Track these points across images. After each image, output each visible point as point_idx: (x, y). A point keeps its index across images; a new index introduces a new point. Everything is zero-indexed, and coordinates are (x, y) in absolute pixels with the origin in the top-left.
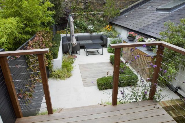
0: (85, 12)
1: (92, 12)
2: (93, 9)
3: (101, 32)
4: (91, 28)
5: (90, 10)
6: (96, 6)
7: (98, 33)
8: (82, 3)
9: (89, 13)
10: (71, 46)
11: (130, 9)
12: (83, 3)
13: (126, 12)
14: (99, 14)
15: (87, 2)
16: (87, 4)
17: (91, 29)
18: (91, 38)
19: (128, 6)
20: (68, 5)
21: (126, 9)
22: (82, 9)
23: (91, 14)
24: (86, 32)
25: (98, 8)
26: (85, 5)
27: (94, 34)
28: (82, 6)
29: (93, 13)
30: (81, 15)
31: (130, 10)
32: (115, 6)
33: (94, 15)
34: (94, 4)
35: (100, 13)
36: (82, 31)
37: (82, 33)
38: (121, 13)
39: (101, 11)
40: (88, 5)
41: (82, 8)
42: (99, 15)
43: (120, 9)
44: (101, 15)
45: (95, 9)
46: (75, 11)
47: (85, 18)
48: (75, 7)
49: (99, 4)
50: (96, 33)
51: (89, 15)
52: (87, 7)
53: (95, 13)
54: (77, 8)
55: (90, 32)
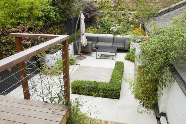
0: (114, 11)
1: (123, 10)
3: (127, 34)
5: (121, 8)
6: (129, 5)
7: (123, 35)
9: (119, 12)
11: (172, 9)
13: (167, 13)
14: (130, 14)
17: (114, 30)
18: (113, 40)
19: (171, 5)
21: (167, 8)
22: (112, 8)
23: (120, 13)
24: (110, 33)
25: (130, 7)
26: (116, 3)
27: (118, 36)
28: (112, 4)
29: (124, 12)
30: (110, 13)
31: (172, 11)
32: (153, 5)
33: (124, 15)
34: (126, 2)
35: (131, 12)
36: (105, 31)
37: (105, 33)
38: (159, 14)
39: (134, 10)
41: (112, 6)
42: (130, 15)
43: (160, 9)
44: (132, 15)
45: (126, 8)
46: (104, 9)
47: (114, 18)
48: (103, 5)
49: (132, 2)
50: (121, 36)
51: (119, 14)
52: (117, 5)
53: (126, 13)
54: (106, 6)
55: (113, 34)
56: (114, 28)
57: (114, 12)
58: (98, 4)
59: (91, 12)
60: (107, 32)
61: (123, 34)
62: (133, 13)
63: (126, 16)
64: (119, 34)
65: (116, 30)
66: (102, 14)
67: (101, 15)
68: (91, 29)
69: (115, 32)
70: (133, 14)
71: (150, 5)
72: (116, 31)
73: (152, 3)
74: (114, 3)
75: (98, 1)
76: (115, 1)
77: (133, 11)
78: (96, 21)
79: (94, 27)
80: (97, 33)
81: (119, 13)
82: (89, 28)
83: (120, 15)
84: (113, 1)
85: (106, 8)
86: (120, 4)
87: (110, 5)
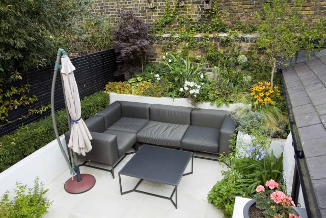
0: (200, 31)
1: (223, 31)
2: (227, 23)
3: (231, 102)
5: (217, 25)
6: (239, 14)
7: (219, 105)
8: (193, 3)
9: (211, 35)
12: (198, 3)
14: (243, 40)
15: (207, 2)
16: (208, 7)
18: (191, 120)
20: (156, 11)
22: (194, 23)
23: (217, 39)
25: (244, 21)
26: (203, 9)
27: (206, 106)
28: (193, 12)
29: (225, 35)
30: (187, 40)
32: (312, 12)
33: (225, 43)
34: (232, 7)
35: (247, 36)
36: (170, 90)
37: (171, 96)
39: (254, 30)
40: (212, 10)
41: (194, 19)
42: (243, 44)
44: (249, 44)
45: (233, 23)
46: (174, 27)
47: (199, 51)
48: (172, 17)
49: (249, 6)
50: (212, 105)
51: (212, 42)
52: (209, 17)
53: (232, 37)
54: (178, 20)
56: (192, 84)
57: (199, 35)
58: (159, 14)
59: (131, 40)
60: (176, 94)
61: (220, 100)
62: (252, 38)
63: (230, 46)
64: (208, 100)
65: (197, 92)
66: (168, 41)
67: (166, 44)
68: (138, 81)
69: (195, 96)
70: (251, 41)
71: (303, 13)
73: (308, 8)
74: (199, 10)
75: (159, 8)
76: (201, 6)
77: (250, 32)
78: (155, 60)
81: (212, 39)
82: (131, 81)
83: (215, 45)
84: (196, 6)
85: (178, 26)
86: (215, 13)
87: (190, 17)
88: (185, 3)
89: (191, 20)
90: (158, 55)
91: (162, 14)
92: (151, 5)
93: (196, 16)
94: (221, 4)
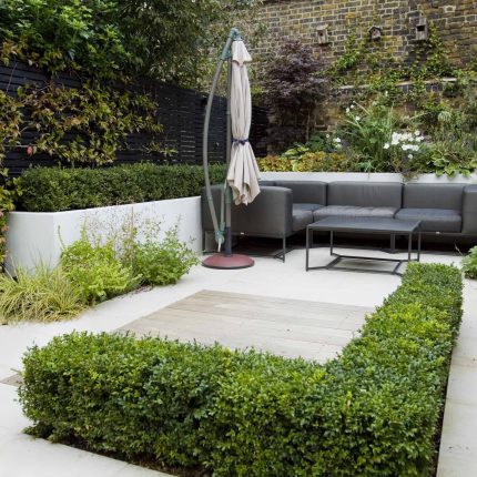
0: (407, 78)
1: (447, 74)
2: (454, 61)
4: (408, 142)
5: (437, 66)
7: (451, 176)
8: (396, 33)
9: (428, 82)
10: (228, 201)
12: (404, 32)
15: (421, 28)
16: (422, 36)
17: (405, 147)
18: (403, 198)
20: (330, 49)
22: (397, 65)
23: (438, 86)
24: (386, 169)
26: (414, 43)
27: (429, 179)
28: (396, 48)
34: (463, 36)
36: (361, 161)
37: (362, 170)
40: (429, 42)
41: (396, 58)
45: (464, 62)
46: (360, 73)
47: (405, 109)
48: (357, 57)
50: (438, 176)
51: (428, 90)
52: (423, 54)
53: (464, 81)
54: (369, 62)
55: (401, 170)
56: (404, 137)
57: (405, 83)
60: (375, 164)
61: (452, 168)
63: (462, 95)
64: (431, 168)
65: (416, 148)
66: (351, 95)
67: (346, 99)
68: (299, 154)
69: (410, 156)
72: (414, 153)
74: (405, 43)
76: (409, 38)
78: (326, 129)
79: (316, 146)
80: (326, 170)
81: (428, 87)
82: (289, 152)
83: (435, 95)
84: (399, 38)
85: (368, 72)
86: (434, 47)
87: (389, 55)
88: (382, 34)
89: (391, 61)
90: (332, 121)
91: (341, 53)
92: (324, 38)
93: (400, 54)
94: (444, 32)
